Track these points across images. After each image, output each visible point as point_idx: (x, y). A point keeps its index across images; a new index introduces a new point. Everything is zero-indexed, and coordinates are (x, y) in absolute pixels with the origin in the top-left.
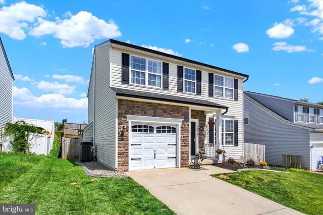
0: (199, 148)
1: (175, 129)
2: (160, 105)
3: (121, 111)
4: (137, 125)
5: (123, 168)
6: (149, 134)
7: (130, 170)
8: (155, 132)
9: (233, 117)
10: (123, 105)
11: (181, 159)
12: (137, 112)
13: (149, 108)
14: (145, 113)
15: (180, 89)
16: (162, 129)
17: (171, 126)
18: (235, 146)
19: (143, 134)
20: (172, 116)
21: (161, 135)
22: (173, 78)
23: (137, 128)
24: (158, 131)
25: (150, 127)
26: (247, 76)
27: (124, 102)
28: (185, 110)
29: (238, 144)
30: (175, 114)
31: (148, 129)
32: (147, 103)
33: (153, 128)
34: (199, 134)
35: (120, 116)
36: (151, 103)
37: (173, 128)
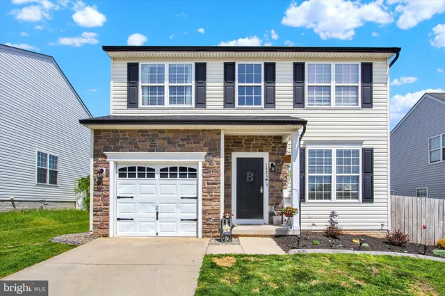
0: (270, 204)
1: (195, 170)
2: (162, 131)
3: (98, 148)
4: (127, 166)
5: (101, 232)
6: (146, 180)
7: (111, 235)
8: (157, 176)
9: (360, 143)
10: (101, 138)
11: (204, 223)
12: (122, 147)
13: (143, 138)
14: (135, 147)
15: (229, 102)
16: (170, 172)
17: (188, 167)
18: (363, 202)
19: (137, 181)
20: (183, 149)
21: (169, 181)
22: (215, 86)
23: (127, 172)
24: (163, 176)
25: (149, 169)
26: (396, 50)
27: (102, 134)
28: (210, 137)
29: (372, 198)
30: (190, 145)
31: (145, 172)
32: (140, 131)
33: (154, 170)
34: (271, 180)
35: (98, 154)
36: (146, 131)
37: (191, 170)
